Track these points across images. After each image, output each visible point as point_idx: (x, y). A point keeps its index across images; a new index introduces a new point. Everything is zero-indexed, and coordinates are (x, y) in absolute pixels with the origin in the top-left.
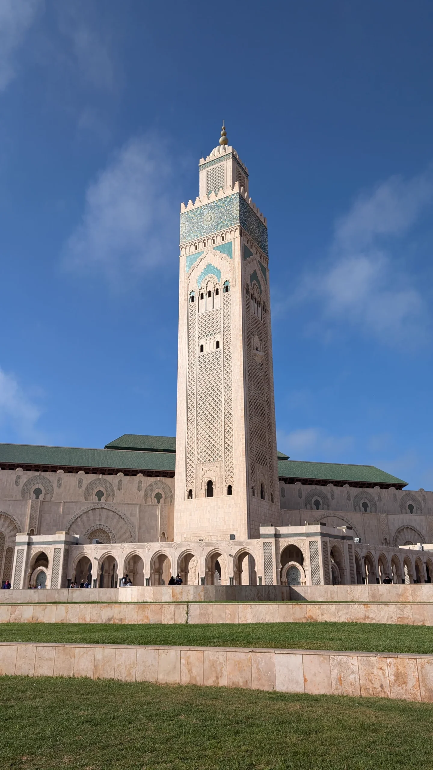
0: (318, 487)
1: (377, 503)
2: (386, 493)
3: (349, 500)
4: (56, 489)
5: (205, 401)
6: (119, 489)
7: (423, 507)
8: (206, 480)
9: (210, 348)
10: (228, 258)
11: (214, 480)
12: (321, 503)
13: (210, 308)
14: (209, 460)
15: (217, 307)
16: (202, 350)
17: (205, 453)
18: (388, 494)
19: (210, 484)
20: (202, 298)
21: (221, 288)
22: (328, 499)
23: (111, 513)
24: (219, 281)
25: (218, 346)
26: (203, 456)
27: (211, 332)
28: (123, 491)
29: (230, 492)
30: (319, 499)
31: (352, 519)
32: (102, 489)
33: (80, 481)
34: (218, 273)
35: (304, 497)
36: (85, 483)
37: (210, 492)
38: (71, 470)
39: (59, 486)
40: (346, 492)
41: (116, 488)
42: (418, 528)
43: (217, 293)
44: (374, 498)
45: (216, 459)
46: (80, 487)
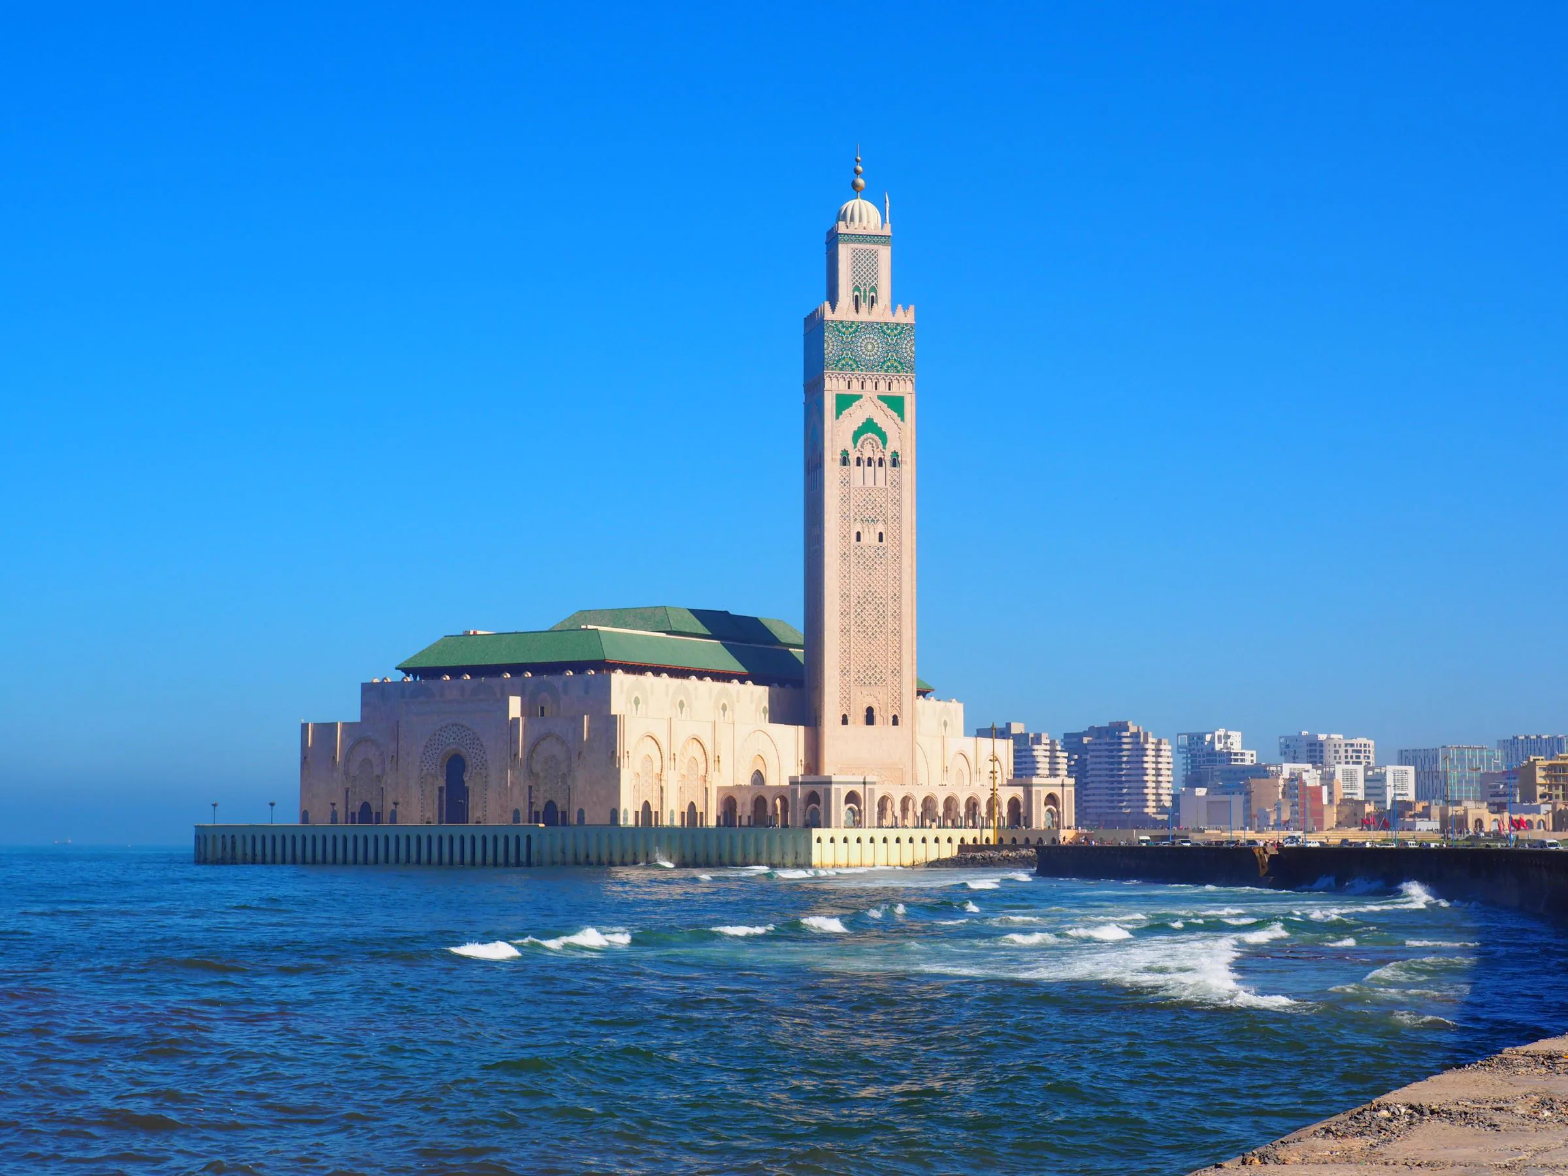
5: (865, 608)
8: (866, 706)
9: (870, 538)
10: (898, 420)
11: (875, 706)
13: (870, 482)
14: (870, 683)
15: (881, 483)
16: (858, 539)
17: (865, 674)
19: (870, 710)
20: (858, 464)
21: (888, 459)
24: (884, 448)
25: (881, 540)
26: (862, 677)
27: (873, 516)
29: (895, 721)
34: (883, 437)
37: (870, 719)
43: (880, 465)
45: (878, 683)
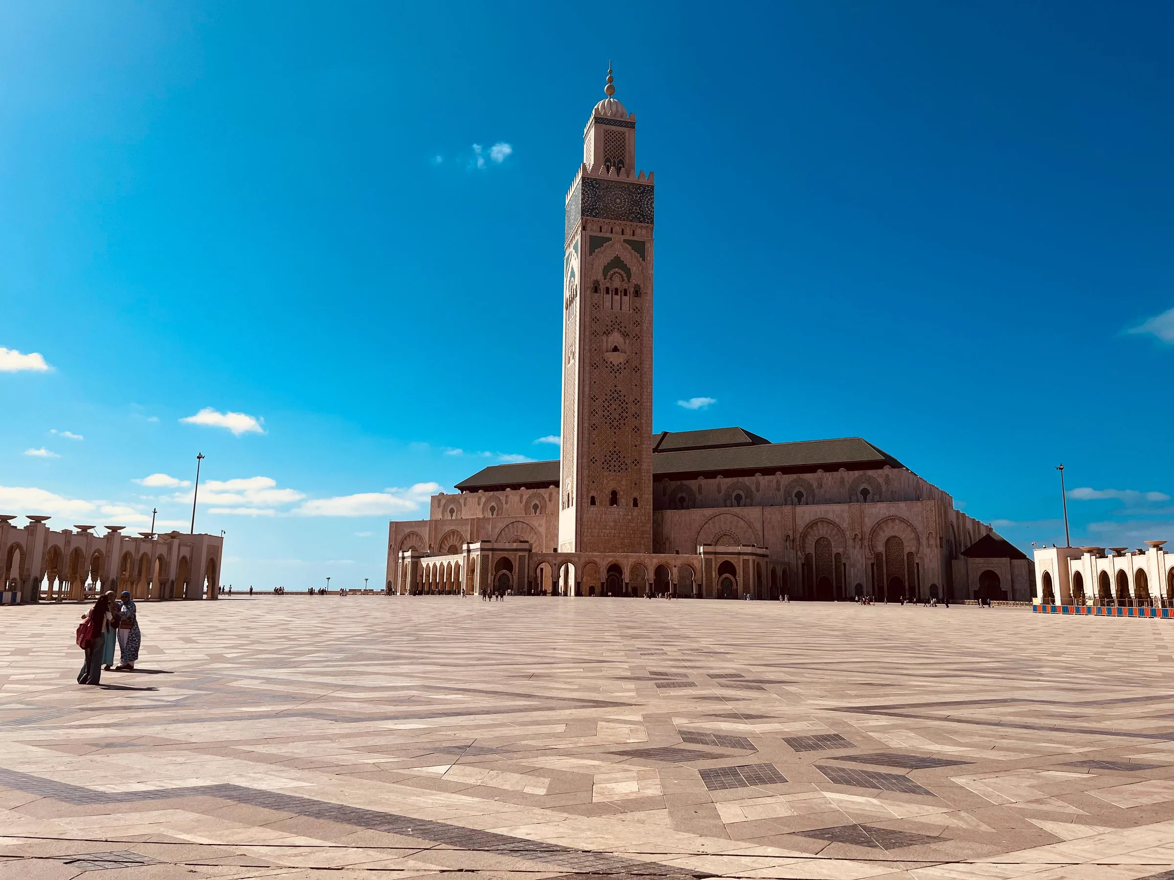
0: (741, 479)
1: (816, 490)
2: (830, 478)
3: (779, 490)
4: (505, 506)
6: (550, 501)
7: (884, 490)
12: (744, 498)
14: (568, 475)
18: (832, 479)
22: (752, 492)
23: (525, 525)
28: (553, 502)
30: (741, 493)
31: (748, 515)
32: (537, 502)
33: (521, 496)
35: (723, 492)
36: (525, 497)
38: (515, 487)
39: (506, 503)
40: (775, 481)
41: (547, 500)
42: (837, 521)
44: (811, 486)
46: (521, 502)
